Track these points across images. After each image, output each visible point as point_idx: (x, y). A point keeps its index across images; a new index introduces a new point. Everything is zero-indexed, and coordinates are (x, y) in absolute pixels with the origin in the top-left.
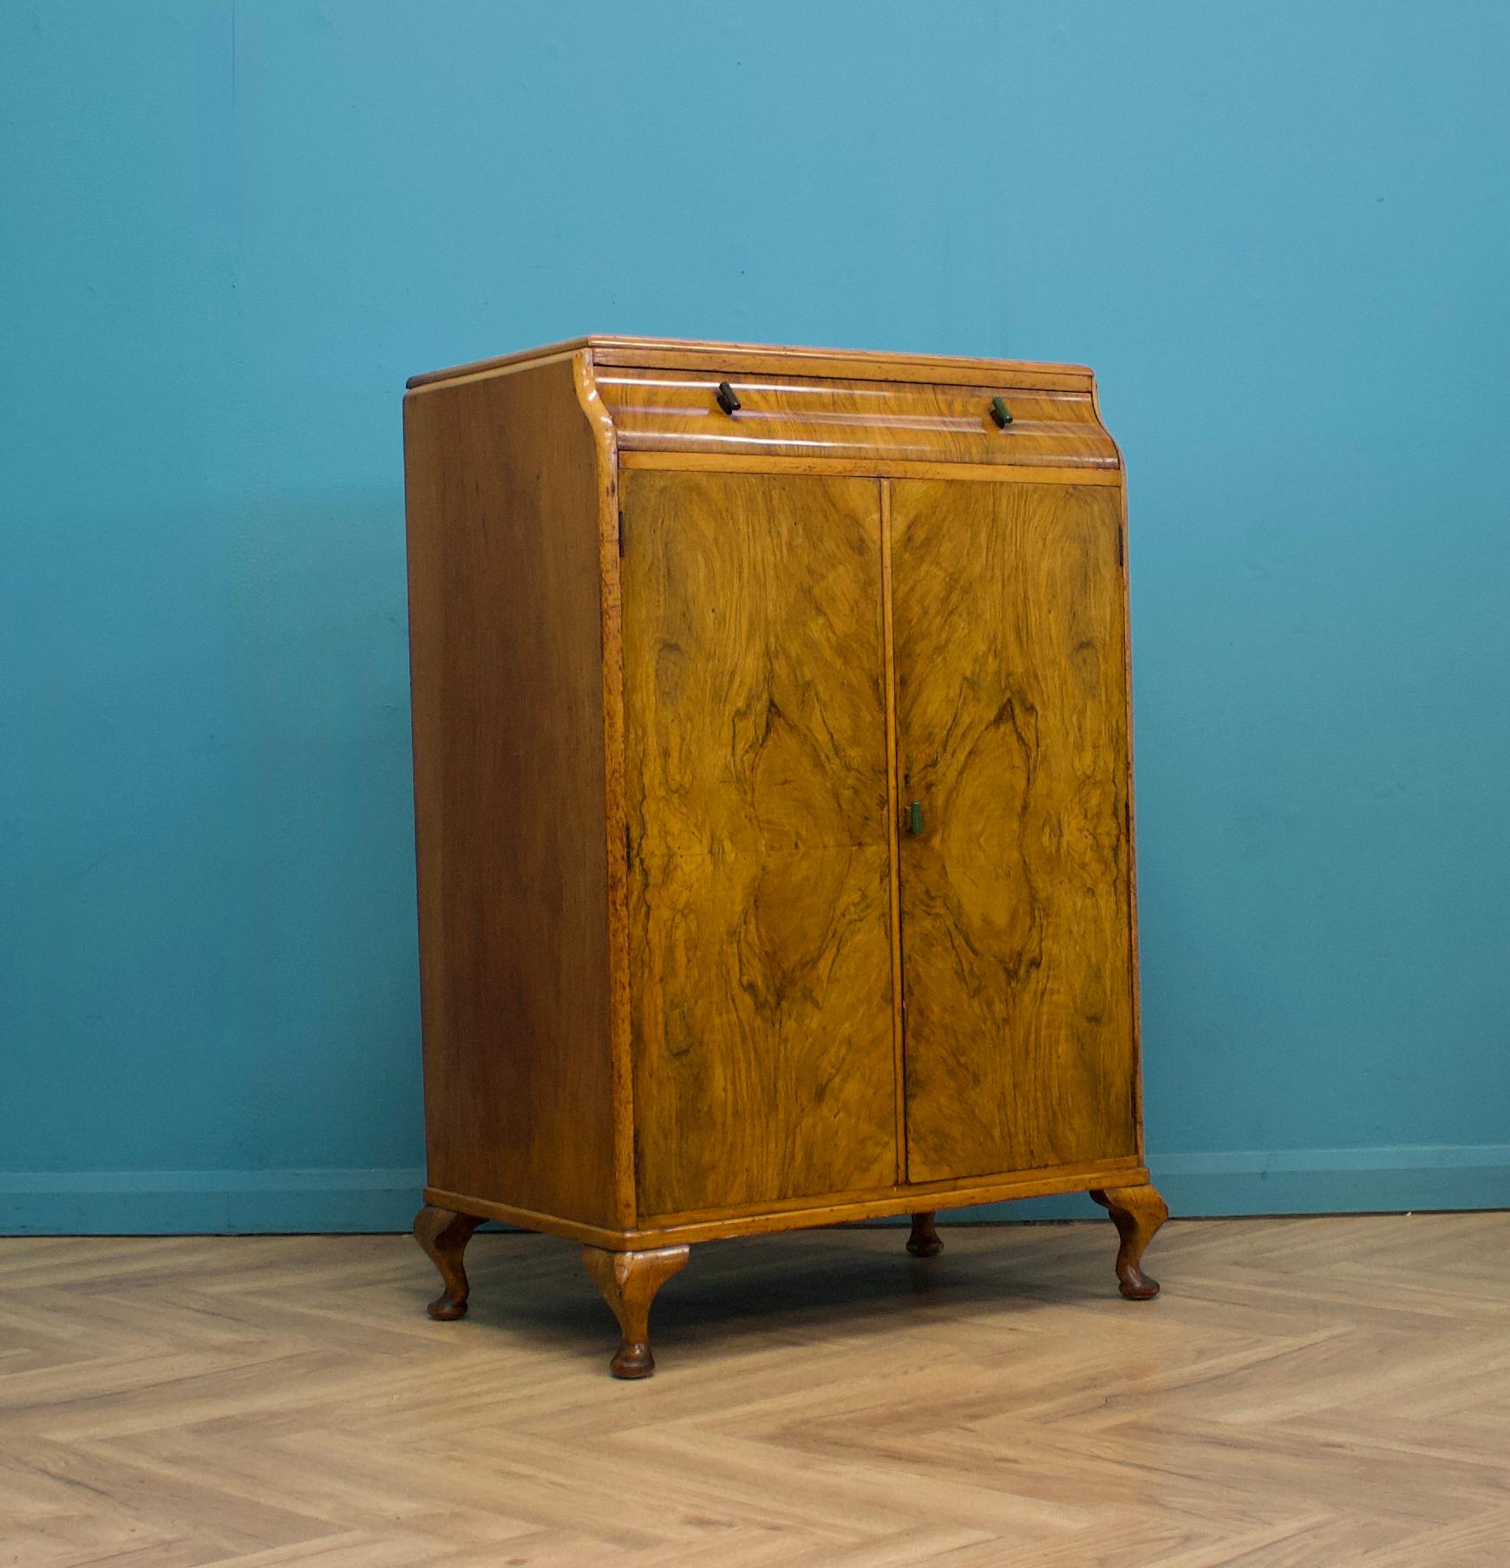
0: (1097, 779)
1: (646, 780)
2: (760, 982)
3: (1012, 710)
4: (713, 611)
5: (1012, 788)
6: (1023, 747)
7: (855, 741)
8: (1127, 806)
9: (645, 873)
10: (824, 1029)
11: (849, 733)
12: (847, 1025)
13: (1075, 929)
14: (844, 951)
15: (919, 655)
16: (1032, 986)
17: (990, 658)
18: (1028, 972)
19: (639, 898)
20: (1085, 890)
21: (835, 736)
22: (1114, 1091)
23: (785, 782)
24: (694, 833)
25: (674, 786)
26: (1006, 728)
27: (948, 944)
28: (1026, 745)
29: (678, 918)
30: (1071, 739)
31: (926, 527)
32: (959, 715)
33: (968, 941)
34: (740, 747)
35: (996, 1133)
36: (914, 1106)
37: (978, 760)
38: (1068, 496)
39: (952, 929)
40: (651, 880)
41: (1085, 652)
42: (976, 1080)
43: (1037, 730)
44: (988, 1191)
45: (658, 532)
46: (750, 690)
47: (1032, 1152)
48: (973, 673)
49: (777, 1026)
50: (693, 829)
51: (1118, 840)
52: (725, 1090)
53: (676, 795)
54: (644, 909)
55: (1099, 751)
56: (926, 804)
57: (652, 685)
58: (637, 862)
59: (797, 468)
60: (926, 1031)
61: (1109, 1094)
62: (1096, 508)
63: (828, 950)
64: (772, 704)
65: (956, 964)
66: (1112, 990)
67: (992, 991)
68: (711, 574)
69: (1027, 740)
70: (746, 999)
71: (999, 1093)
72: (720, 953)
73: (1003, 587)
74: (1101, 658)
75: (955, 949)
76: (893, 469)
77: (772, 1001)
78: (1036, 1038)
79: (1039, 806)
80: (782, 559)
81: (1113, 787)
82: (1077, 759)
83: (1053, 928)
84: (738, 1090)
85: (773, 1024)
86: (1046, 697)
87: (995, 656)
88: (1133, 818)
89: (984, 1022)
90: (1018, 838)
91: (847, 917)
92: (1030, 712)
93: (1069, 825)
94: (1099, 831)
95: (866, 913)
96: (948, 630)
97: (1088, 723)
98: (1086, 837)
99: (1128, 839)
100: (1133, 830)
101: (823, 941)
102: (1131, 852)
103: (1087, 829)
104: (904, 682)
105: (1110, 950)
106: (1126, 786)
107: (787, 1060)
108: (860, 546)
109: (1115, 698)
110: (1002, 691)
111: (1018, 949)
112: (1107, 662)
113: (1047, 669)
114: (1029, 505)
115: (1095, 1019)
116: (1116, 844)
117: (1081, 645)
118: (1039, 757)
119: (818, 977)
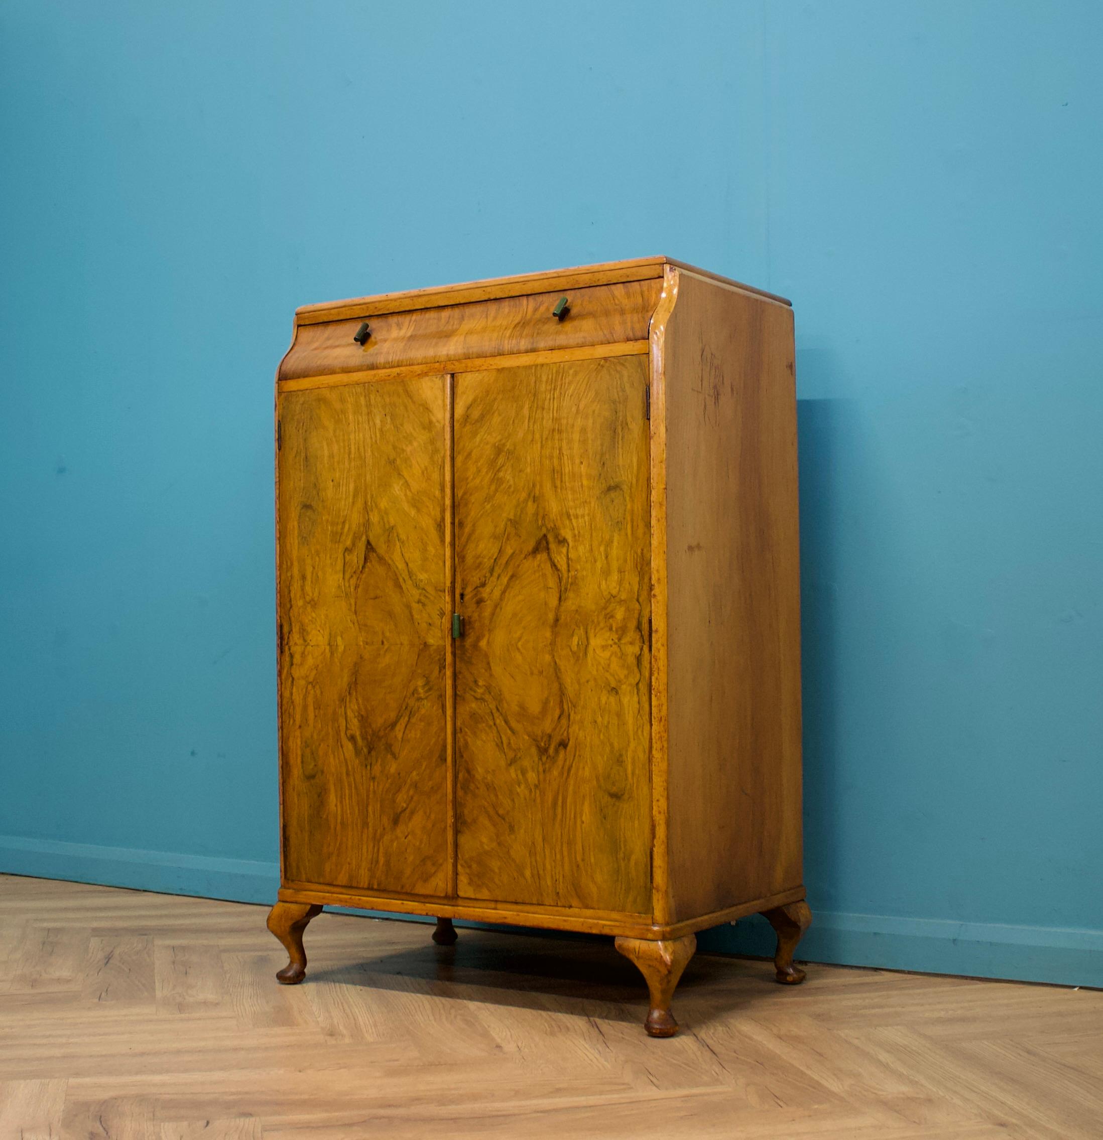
0: (623, 598)
1: (292, 595)
2: (358, 734)
3: (547, 543)
4: (332, 481)
5: (546, 604)
6: (557, 572)
7: (424, 569)
8: (650, 621)
9: (292, 656)
10: (399, 774)
11: (420, 562)
13: (599, 720)
14: (413, 720)
15: (473, 503)
16: (560, 762)
17: (530, 503)
18: (557, 751)
19: (287, 671)
20: (610, 689)
21: (409, 564)
22: (633, 858)
23: (376, 598)
24: (319, 631)
25: (308, 598)
26: (542, 557)
27: (491, 723)
28: (557, 570)
29: (310, 687)
30: (599, 565)
31: (481, 406)
32: (503, 548)
33: (506, 722)
34: (348, 574)
35: (528, 873)
36: (462, 839)
37: (517, 582)
38: (599, 367)
39: (494, 711)
40: (295, 661)
41: (613, 494)
42: (512, 829)
43: (568, 558)
44: (518, 915)
45: (300, 431)
46: (355, 533)
47: (558, 893)
48: (515, 515)
49: (369, 767)
50: (319, 628)
51: (642, 649)
52: (336, 805)
53: (309, 605)
54: (291, 679)
55: (625, 575)
56: (476, 615)
57: (296, 532)
58: (287, 648)
59: (389, 376)
60: (472, 786)
61: (629, 860)
62: (625, 373)
63: (402, 718)
64: (369, 543)
65: (497, 739)
66: (633, 774)
67: (526, 763)
68: (331, 456)
69: (559, 566)
70: (349, 746)
71: (530, 843)
72: (335, 713)
73: (542, 447)
74: (628, 498)
75: (497, 728)
76: (457, 367)
77: (365, 750)
78: (563, 802)
79: (569, 619)
80: (376, 441)
81: (637, 606)
82: (604, 582)
83: (579, 717)
84: (344, 808)
85: (366, 766)
86: (576, 532)
87: (534, 501)
88: (656, 631)
89: (519, 786)
90: (550, 644)
91: (416, 695)
92: (562, 544)
93: (595, 636)
94: (623, 641)
95: (427, 694)
96: (496, 484)
97: (614, 552)
98: (611, 646)
99: (650, 650)
100: (657, 641)
101: (399, 712)
102: (653, 660)
103: (612, 640)
104: (461, 524)
105: (632, 740)
106: (649, 605)
107: (374, 792)
108: (429, 426)
109: (640, 531)
110: (540, 528)
111: (549, 731)
112: (633, 501)
113: (578, 509)
114: (565, 379)
115: (616, 796)
116: (639, 652)
117: (610, 489)
118: (570, 580)
119: (396, 737)
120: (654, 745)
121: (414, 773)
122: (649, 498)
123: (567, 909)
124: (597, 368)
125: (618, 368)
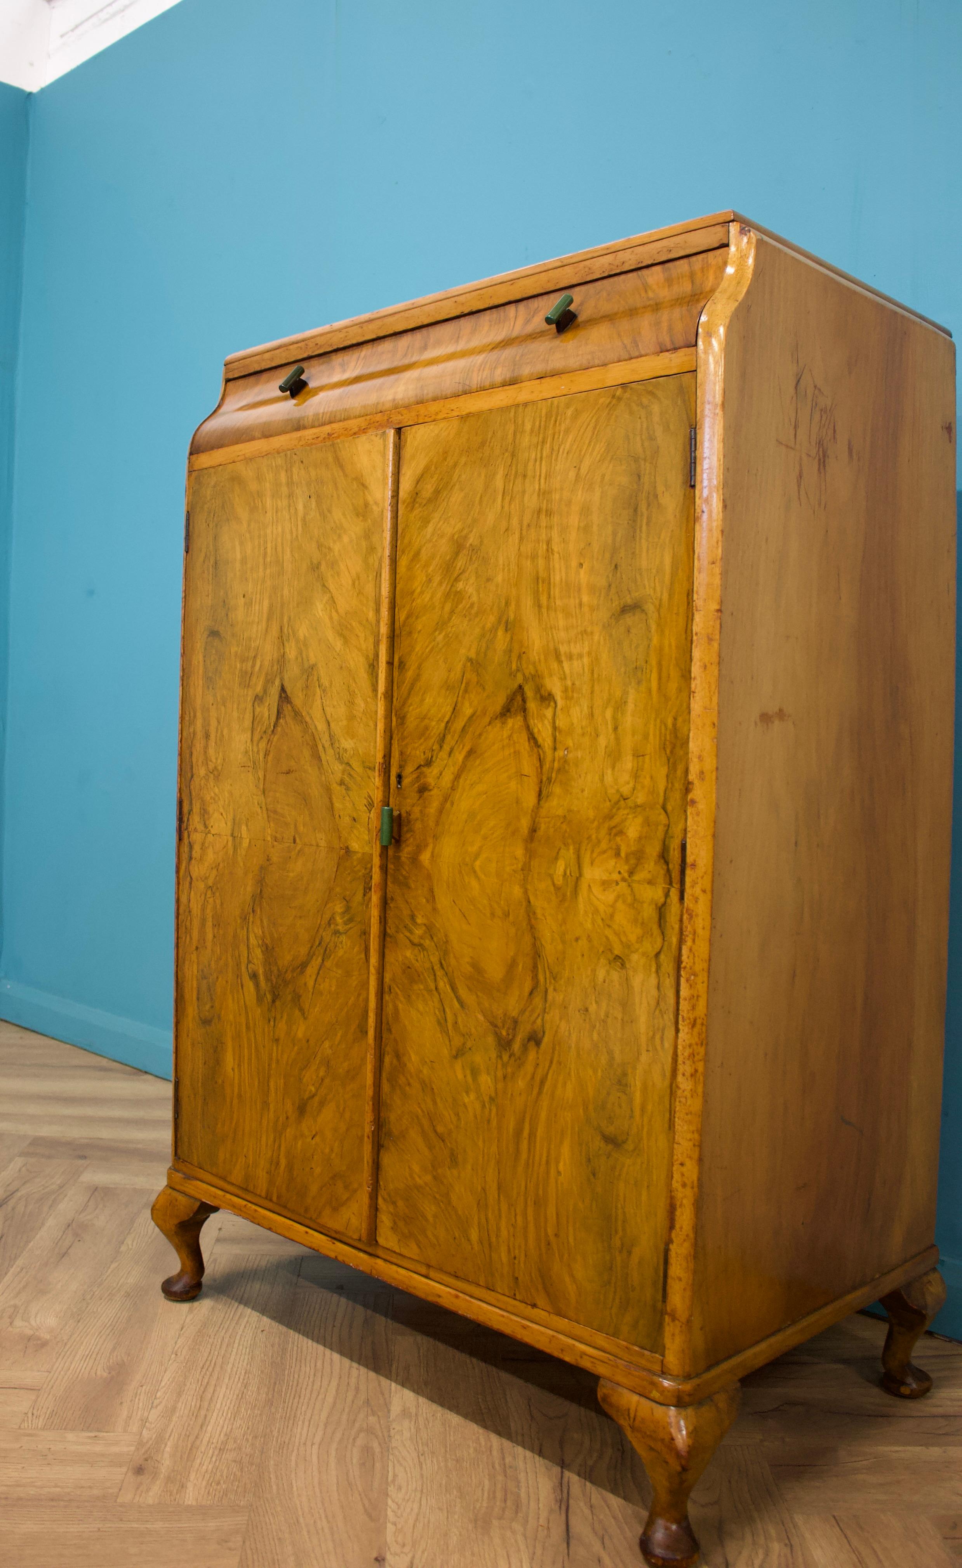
0: (640, 801)
1: (194, 760)
2: (261, 971)
3: (524, 700)
4: (244, 596)
5: (518, 801)
6: (536, 750)
7: (350, 733)
8: (683, 847)
9: (191, 847)
10: (308, 1041)
11: (345, 723)
13: (593, 1008)
14: (328, 964)
16: (529, 1067)
17: (500, 633)
18: (525, 1048)
19: (186, 867)
20: (611, 959)
21: (332, 725)
22: (637, 1252)
23: (289, 772)
24: (222, 814)
25: (211, 766)
26: (514, 722)
27: (432, 985)
28: (537, 745)
29: (209, 892)
30: (602, 741)
31: (436, 477)
32: (459, 705)
33: (454, 989)
34: (257, 733)
35: (474, 1235)
36: (387, 1160)
37: (478, 762)
38: (614, 401)
39: (437, 967)
40: (194, 855)
41: (629, 619)
42: (454, 1159)
43: (555, 728)
44: (457, 1297)
45: (211, 525)
46: (267, 674)
47: (517, 1278)
48: (478, 653)
49: (272, 1023)
50: (221, 810)
51: (667, 895)
52: (233, 1069)
53: (212, 776)
54: (189, 879)
55: (644, 762)
56: (417, 811)
57: (201, 672)
58: (186, 834)
59: (318, 437)
60: (402, 1080)
61: (630, 1253)
62: (656, 408)
63: (314, 958)
64: (283, 689)
65: (439, 1011)
66: (643, 1109)
67: (478, 1059)
68: (244, 561)
69: (540, 741)
70: (250, 986)
71: (480, 1188)
72: (235, 936)
73: (521, 539)
74: (653, 627)
75: (439, 994)
76: (406, 418)
77: (269, 997)
78: (530, 1135)
79: (552, 830)
80: (297, 536)
81: (663, 817)
82: (609, 771)
83: (561, 997)
84: (243, 1075)
85: (269, 1021)
86: (569, 683)
87: (506, 630)
88: (693, 865)
89: (467, 1093)
90: (522, 870)
91: (332, 926)
92: (547, 702)
93: (592, 864)
94: (636, 877)
95: (348, 926)
96: (453, 600)
97: (629, 720)
98: (617, 884)
99: (682, 898)
100: (694, 884)
101: (312, 947)
102: (685, 917)
103: (619, 873)
104: (402, 664)
105: (644, 1053)
106: (683, 817)
107: (278, 1061)
108: (363, 511)
109: (673, 686)
110: (513, 675)
111: (514, 1014)
112: (662, 632)
113: (572, 645)
114: (560, 424)
115: (613, 1142)
116: (662, 900)
117: (625, 610)
118: (556, 765)
119: (305, 984)
120: (681, 1068)
121: (327, 1044)
122: (689, 626)
123: (529, 1307)
124: (610, 403)
125: (645, 401)
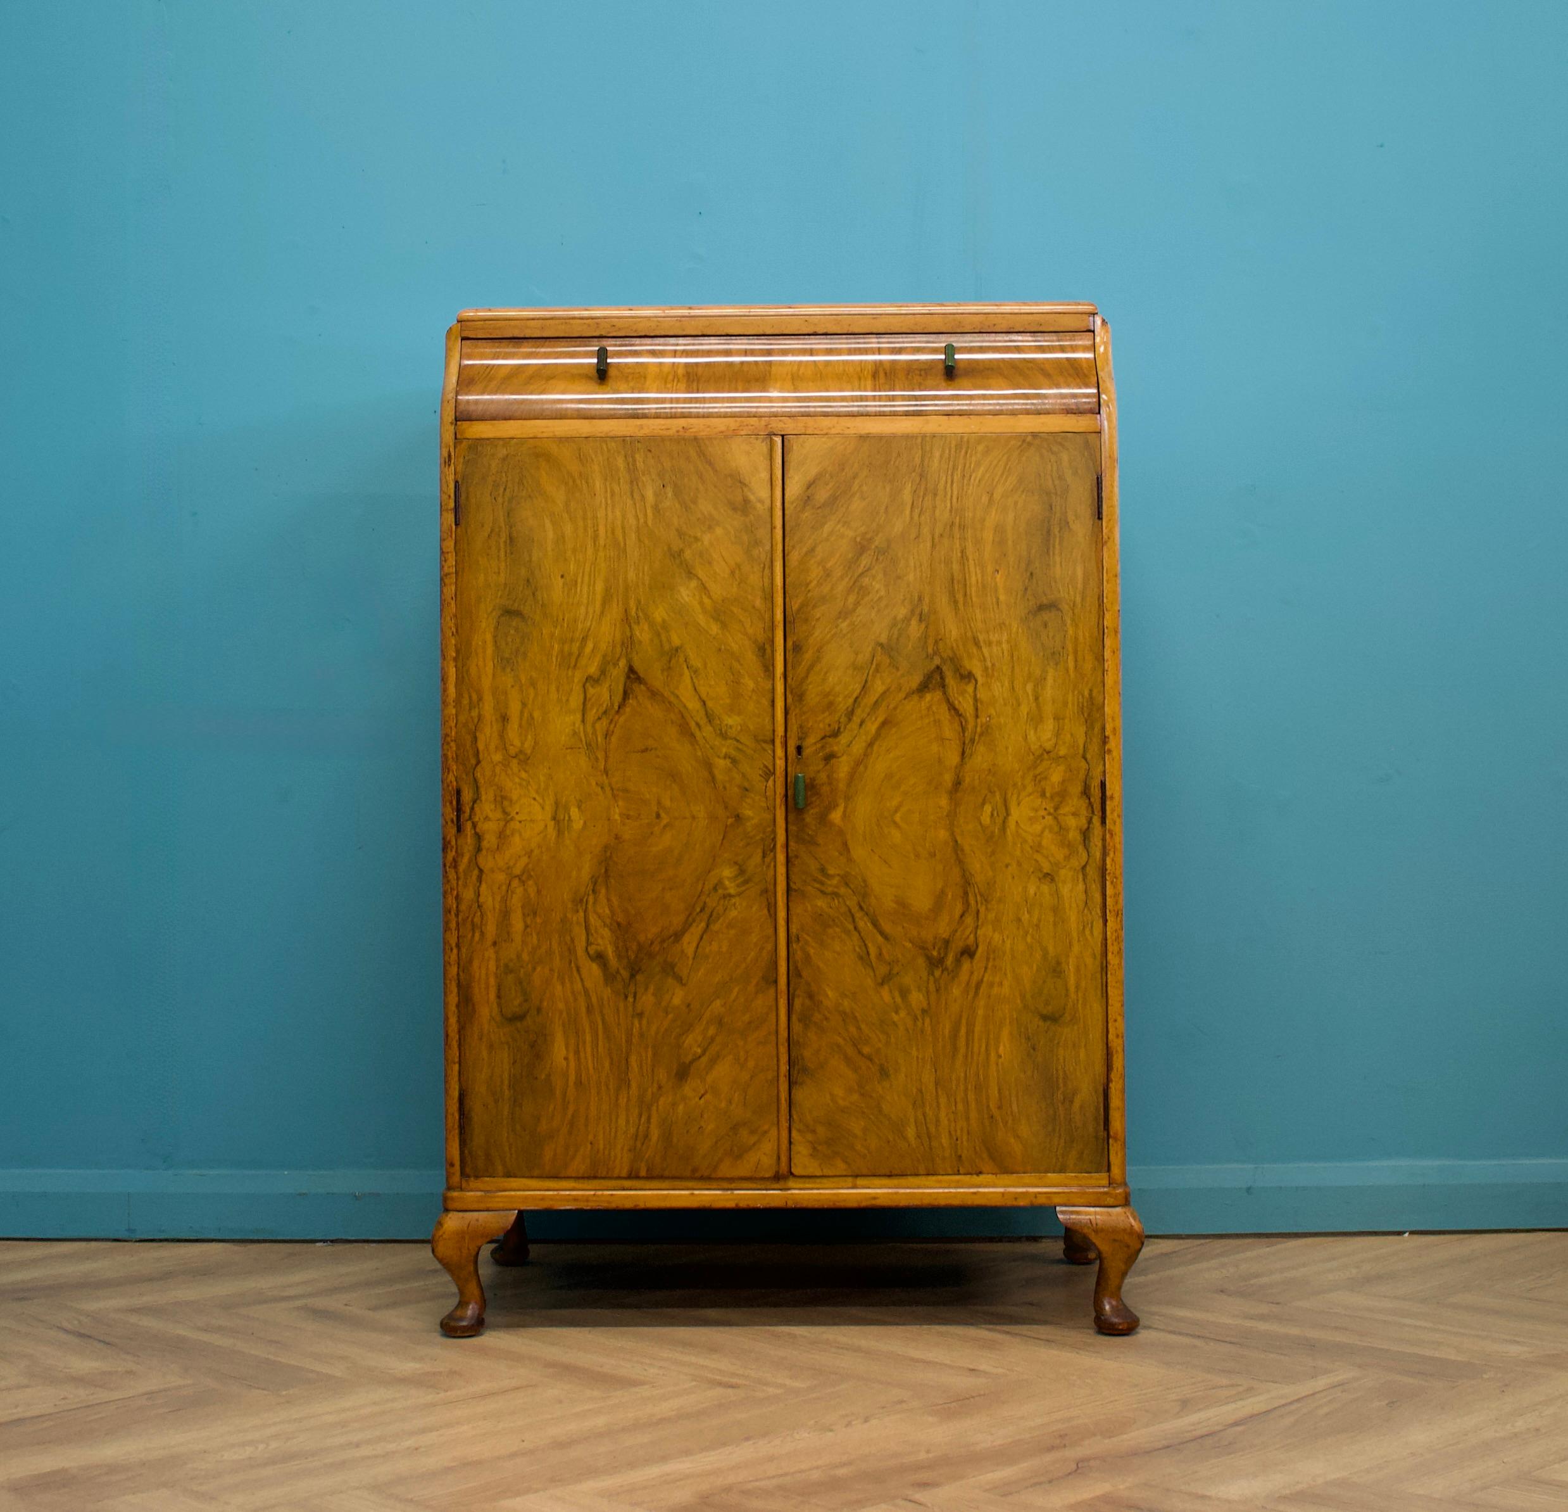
0: (1062, 753)
1: (481, 745)
2: (610, 952)
3: (943, 678)
4: (562, 576)
5: (940, 761)
6: (957, 718)
7: (732, 709)
8: (1103, 785)
9: (479, 837)
10: (689, 1005)
11: (728, 701)
12: (718, 1003)
13: (1025, 918)
14: (715, 927)
15: (818, 619)
16: (964, 975)
17: (914, 622)
18: (958, 962)
19: (470, 862)
20: (1041, 875)
21: (708, 703)
22: (1078, 1100)
23: (645, 750)
24: (534, 799)
25: (512, 751)
26: (933, 697)
27: (851, 927)
28: (960, 715)
29: (515, 883)
30: (1024, 709)
31: (831, 485)
32: (869, 683)
33: (875, 924)
34: (592, 715)
35: (911, 1132)
36: (799, 1094)
37: (893, 731)
38: (1025, 446)
39: (855, 910)
40: (485, 844)
41: (1046, 616)
42: (884, 1073)
43: (976, 700)
44: (898, 1193)
45: (500, 500)
46: (604, 656)
47: (960, 1156)
48: (890, 638)
49: (631, 999)
50: (535, 795)
51: (1090, 821)
52: (566, 1059)
53: (515, 761)
54: (476, 872)
55: (1064, 724)
56: (823, 777)
57: (489, 652)
58: (468, 826)
59: (668, 429)
60: (817, 1017)
61: (1072, 1102)
62: (1065, 457)
63: (695, 925)
64: (631, 670)
65: (860, 948)
66: (1077, 987)
67: (908, 980)
68: (560, 539)
69: (961, 711)
70: (593, 967)
71: (915, 1090)
72: (564, 920)
73: (933, 546)
74: (1069, 622)
75: (859, 933)
76: (789, 426)
77: (625, 974)
78: (967, 1033)
79: (977, 782)
80: (646, 522)
81: (1083, 764)
82: (1032, 732)
83: (994, 915)
84: (583, 1060)
85: (626, 997)
86: (989, 664)
87: (920, 620)
88: (1112, 797)
89: (897, 1013)
90: (947, 816)
91: (720, 891)
92: (967, 680)
93: (1019, 804)
94: (1061, 811)
95: (743, 888)
96: (858, 593)
97: (1049, 692)
98: (1044, 818)
99: (1103, 821)
100: (1113, 811)
101: (690, 914)
102: (1108, 836)
103: (1045, 809)
104: (798, 648)
105: (1075, 942)
106: (1102, 762)
107: (642, 1035)
108: (744, 507)
109: (1088, 665)
110: (929, 657)
111: (945, 936)
112: (1077, 626)
113: (991, 634)
114: (971, 456)
115: (1052, 1019)
116: (1086, 826)
117: (1041, 608)
118: (979, 729)
119: (683, 951)
120: (1110, 948)
121: (721, 1003)
122: (1101, 622)
123: (975, 1176)
124: (1020, 446)
125: (1055, 449)
